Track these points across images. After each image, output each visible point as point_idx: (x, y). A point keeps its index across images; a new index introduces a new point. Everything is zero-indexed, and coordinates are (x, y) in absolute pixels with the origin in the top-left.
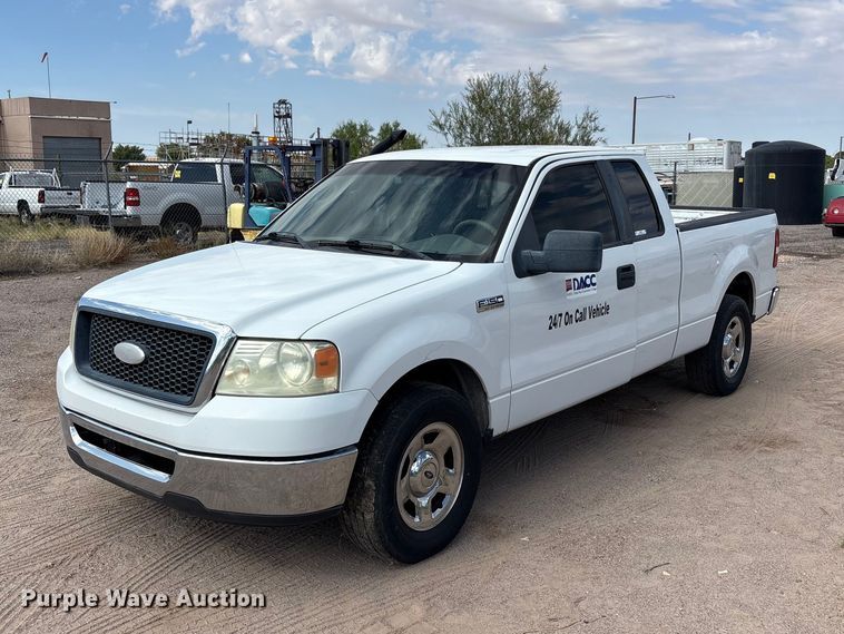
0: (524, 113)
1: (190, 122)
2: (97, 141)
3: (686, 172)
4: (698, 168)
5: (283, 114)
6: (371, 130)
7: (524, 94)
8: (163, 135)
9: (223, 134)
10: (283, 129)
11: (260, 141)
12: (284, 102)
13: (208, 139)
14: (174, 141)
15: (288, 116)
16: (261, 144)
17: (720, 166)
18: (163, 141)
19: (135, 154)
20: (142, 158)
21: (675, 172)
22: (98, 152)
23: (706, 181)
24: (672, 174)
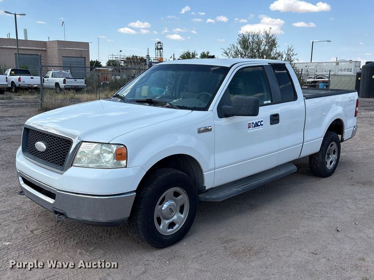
0: (262, 48)
1: (121, 51)
2: (84, 59)
3: (335, 75)
4: (340, 73)
5: (159, 48)
6: (197, 55)
7: (263, 40)
8: (110, 56)
9: (133, 56)
10: (159, 54)
11: (149, 59)
12: (159, 43)
13: (128, 58)
14: (114, 59)
15: (161, 49)
16: (150, 61)
17: (350, 72)
18: (110, 59)
19: (97, 64)
20: (100, 66)
21: (329, 75)
22: (84, 63)
23: (343, 79)
24: (328, 76)
